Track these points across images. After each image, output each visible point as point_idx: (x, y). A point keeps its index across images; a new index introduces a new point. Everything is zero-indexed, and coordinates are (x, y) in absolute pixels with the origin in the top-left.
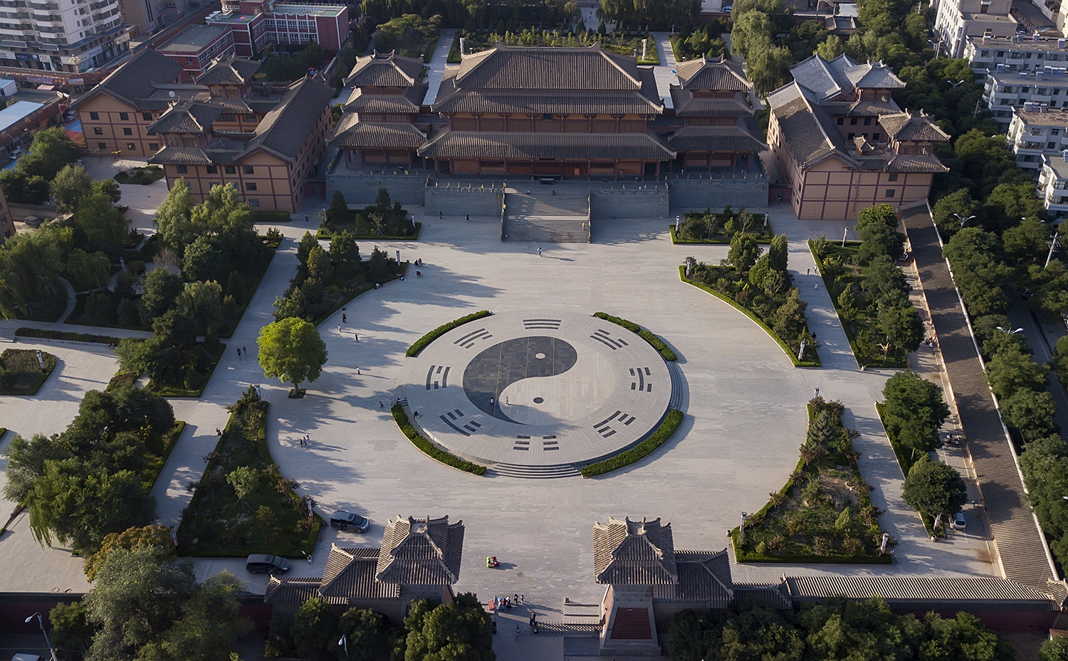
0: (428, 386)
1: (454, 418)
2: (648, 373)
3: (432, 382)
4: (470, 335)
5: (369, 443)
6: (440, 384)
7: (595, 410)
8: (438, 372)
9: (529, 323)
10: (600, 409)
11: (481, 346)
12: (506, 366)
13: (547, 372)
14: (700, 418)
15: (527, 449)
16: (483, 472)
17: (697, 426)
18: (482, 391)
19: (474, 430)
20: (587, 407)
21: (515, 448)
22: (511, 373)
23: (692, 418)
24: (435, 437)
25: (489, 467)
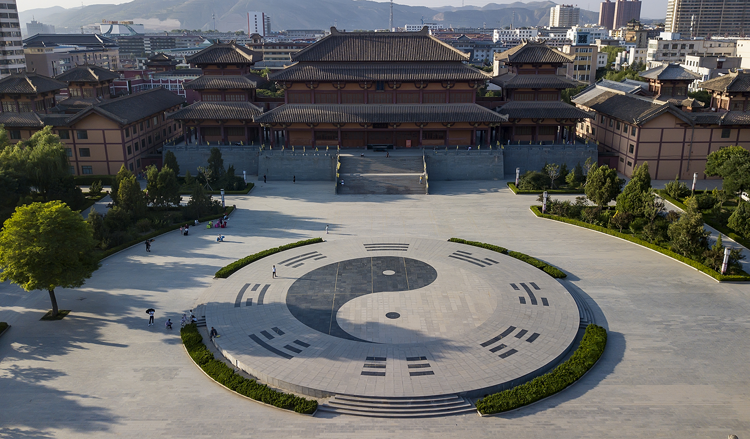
0: (238, 304)
1: (270, 337)
2: (537, 288)
3: (244, 300)
4: (299, 257)
5: (136, 370)
6: (255, 301)
7: (477, 325)
8: (254, 289)
9: (370, 247)
10: (485, 324)
11: (310, 265)
12: (345, 282)
13: (399, 286)
14: (630, 335)
15: (383, 374)
16: (312, 409)
17: (630, 344)
18: (311, 307)
19: (298, 351)
20: (466, 322)
21: (363, 373)
22: (352, 288)
23: (620, 336)
24: (239, 362)
25: (321, 401)
